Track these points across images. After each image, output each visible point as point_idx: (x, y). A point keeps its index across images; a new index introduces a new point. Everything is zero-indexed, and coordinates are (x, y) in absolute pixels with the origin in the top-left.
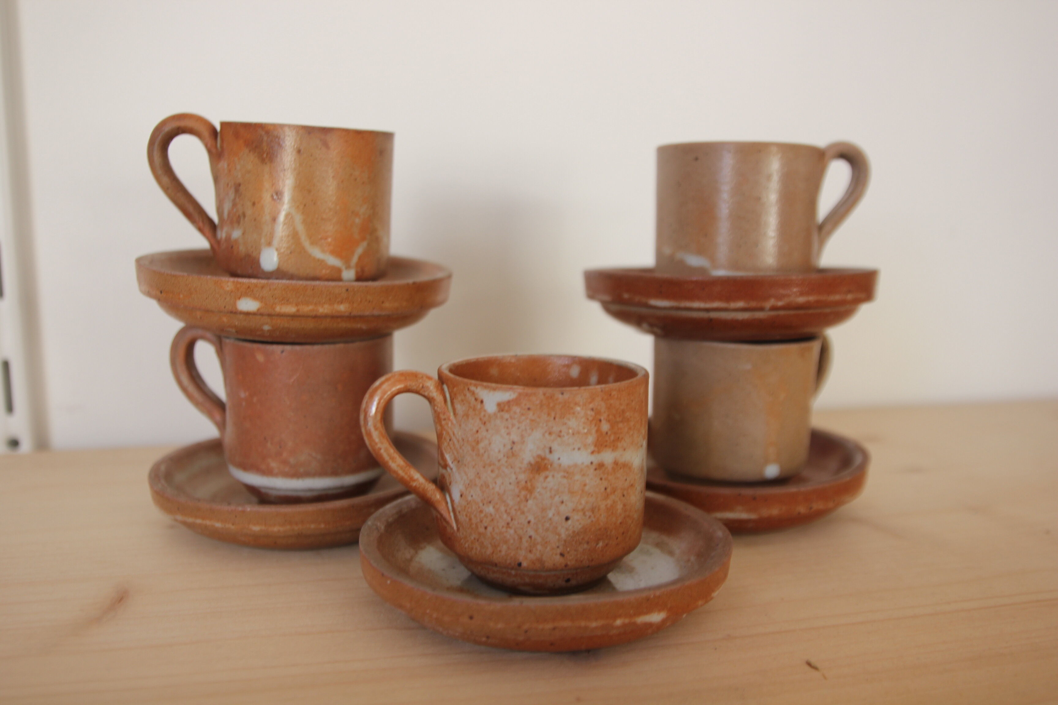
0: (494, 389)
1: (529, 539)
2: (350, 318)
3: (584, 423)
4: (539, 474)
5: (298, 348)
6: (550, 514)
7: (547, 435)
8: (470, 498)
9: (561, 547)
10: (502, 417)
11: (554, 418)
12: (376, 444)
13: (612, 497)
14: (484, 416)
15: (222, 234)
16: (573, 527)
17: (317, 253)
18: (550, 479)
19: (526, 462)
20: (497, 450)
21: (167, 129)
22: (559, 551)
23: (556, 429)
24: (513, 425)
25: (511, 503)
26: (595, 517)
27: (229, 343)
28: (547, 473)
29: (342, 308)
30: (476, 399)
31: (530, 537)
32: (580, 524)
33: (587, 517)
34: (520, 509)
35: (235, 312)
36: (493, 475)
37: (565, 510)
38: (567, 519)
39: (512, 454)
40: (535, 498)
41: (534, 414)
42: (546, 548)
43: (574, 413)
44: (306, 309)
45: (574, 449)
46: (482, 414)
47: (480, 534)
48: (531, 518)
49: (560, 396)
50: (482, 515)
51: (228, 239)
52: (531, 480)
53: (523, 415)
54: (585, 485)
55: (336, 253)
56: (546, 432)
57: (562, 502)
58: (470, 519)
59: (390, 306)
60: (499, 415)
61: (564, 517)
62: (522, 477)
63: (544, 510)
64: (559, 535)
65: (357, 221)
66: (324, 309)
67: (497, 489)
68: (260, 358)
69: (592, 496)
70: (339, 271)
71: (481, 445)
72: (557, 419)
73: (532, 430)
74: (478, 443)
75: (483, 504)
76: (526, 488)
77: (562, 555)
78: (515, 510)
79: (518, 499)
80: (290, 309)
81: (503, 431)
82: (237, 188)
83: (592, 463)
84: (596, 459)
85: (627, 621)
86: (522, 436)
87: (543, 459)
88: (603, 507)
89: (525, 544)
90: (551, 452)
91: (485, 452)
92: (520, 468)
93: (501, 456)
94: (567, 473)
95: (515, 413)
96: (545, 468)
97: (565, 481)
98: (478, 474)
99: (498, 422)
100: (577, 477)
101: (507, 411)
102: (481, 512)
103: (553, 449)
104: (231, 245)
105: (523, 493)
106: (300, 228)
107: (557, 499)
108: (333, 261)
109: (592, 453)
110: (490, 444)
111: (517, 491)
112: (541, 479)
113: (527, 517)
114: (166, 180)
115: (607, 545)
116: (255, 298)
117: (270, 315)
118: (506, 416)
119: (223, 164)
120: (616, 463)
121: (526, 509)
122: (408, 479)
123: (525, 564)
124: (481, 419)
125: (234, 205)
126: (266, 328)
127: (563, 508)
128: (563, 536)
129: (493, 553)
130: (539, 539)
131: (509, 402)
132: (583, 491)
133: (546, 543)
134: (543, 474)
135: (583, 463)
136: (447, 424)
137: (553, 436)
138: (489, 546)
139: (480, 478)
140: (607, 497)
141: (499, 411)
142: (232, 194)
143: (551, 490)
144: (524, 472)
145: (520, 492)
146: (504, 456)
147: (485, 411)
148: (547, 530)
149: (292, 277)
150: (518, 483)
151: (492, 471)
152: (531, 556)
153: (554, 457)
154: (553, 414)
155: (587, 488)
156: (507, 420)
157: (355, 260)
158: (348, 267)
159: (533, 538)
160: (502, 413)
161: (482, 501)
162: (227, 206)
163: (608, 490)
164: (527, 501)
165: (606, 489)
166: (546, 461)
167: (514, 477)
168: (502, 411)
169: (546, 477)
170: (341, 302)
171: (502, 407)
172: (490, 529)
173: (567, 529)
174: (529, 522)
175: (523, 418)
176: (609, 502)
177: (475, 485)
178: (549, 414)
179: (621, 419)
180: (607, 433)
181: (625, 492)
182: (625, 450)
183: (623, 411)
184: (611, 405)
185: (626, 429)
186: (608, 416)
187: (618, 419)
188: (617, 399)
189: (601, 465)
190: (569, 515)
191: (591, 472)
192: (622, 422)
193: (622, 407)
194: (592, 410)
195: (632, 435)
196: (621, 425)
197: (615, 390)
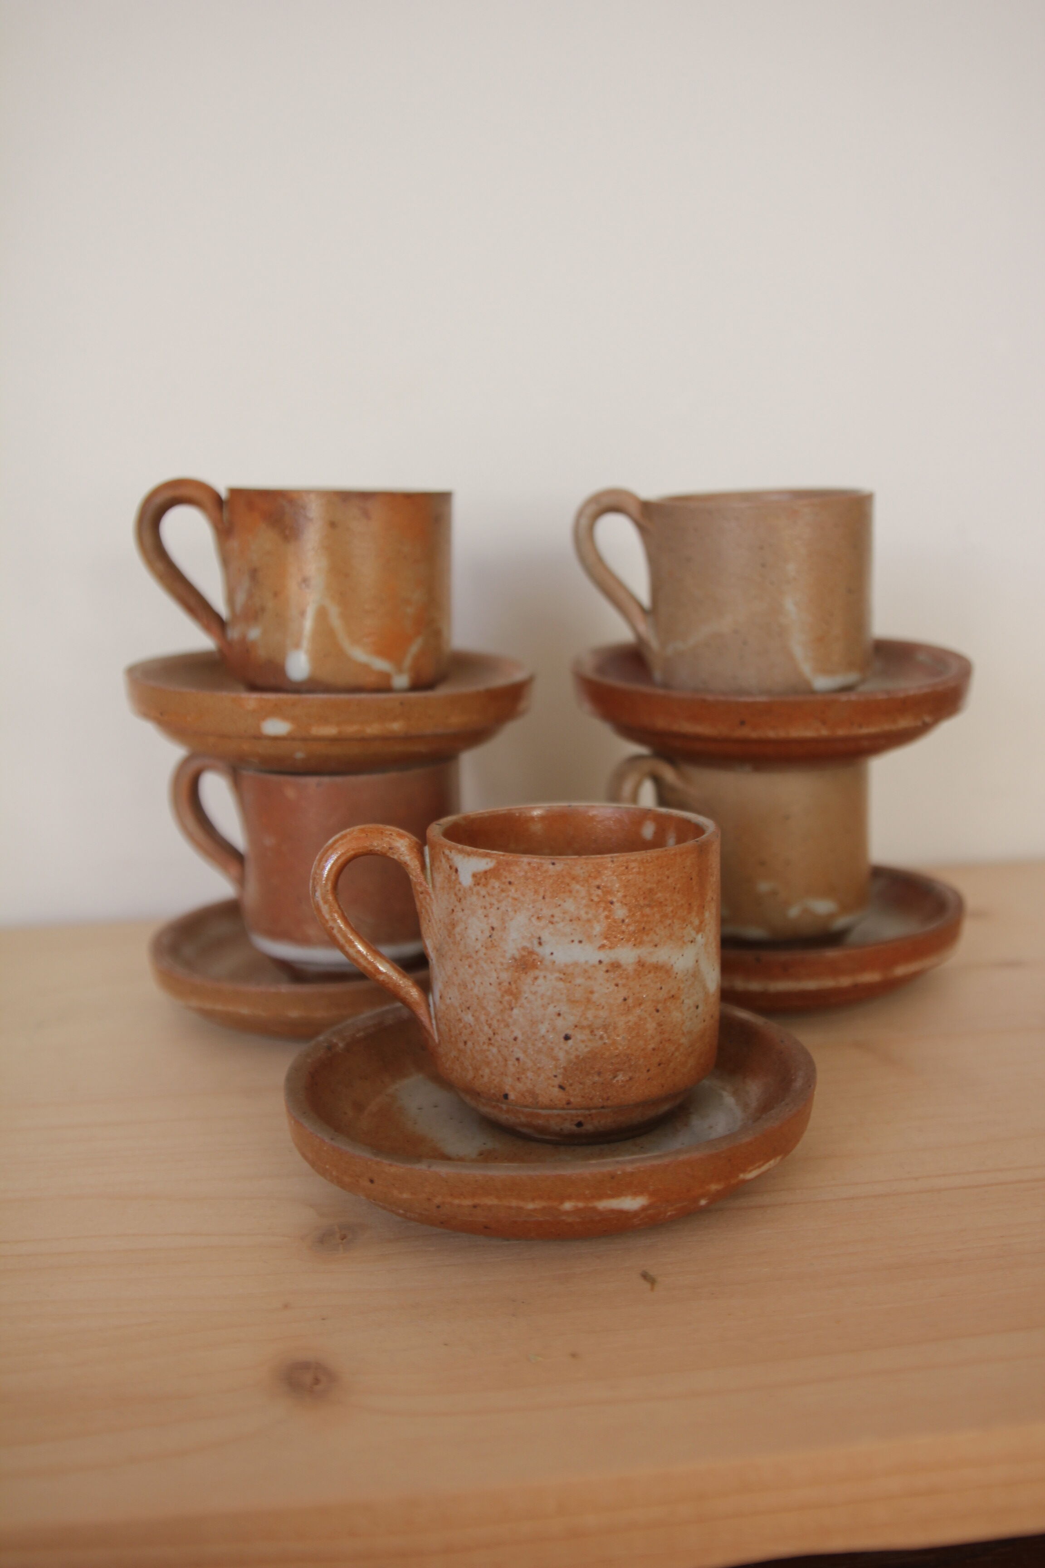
0: (469, 854)
1: (516, 1063)
2: (407, 738)
3: (586, 906)
4: (526, 973)
5: (339, 780)
6: (543, 1031)
7: (534, 919)
8: (448, 1001)
9: (560, 1077)
10: (478, 893)
11: (544, 898)
12: (327, 921)
13: (638, 1011)
14: (459, 890)
15: (234, 634)
16: (577, 1050)
17: (360, 654)
18: (540, 981)
19: (508, 955)
20: (474, 938)
21: (159, 500)
22: (557, 1082)
23: (547, 912)
24: (492, 905)
25: (493, 1011)
26: (609, 1038)
27: (248, 773)
28: (537, 972)
29: (396, 726)
30: (451, 867)
31: (518, 1059)
32: (586, 1046)
33: (597, 1037)
34: (504, 1020)
35: (259, 737)
36: (471, 971)
37: (564, 1025)
38: (567, 1038)
39: (492, 941)
40: (522, 1006)
41: (516, 891)
42: (539, 1076)
43: (570, 892)
44: (351, 729)
45: (573, 941)
46: (458, 887)
47: (460, 1051)
48: (517, 1033)
49: (551, 866)
50: (461, 1025)
51: (243, 640)
52: (515, 982)
53: (503, 891)
54: (592, 992)
55: (382, 652)
56: (532, 916)
57: (559, 1015)
58: (450, 1030)
59: (456, 721)
60: (475, 889)
61: (563, 1035)
62: (505, 976)
63: (534, 1023)
64: (556, 1059)
65: (410, 610)
66: (373, 729)
67: (476, 991)
68: (291, 793)
69: (603, 1007)
70: (387, 676)
71: (458, 929)
72: (547, 900)
73: (515, 911)
74: (454, 925)
75: (462, 1011)
76: (509, 992)
77: (561, 1087)
78: (498, 1021)
79: (501, 1007)
80: (330, 731)
81: (480, 912)
82: (254, 573)
83: (600, 962)
84: (606, 956)
85: (581, 1205)
86: (503, 921)
87: (531, 953)
88: (621, 1022)
89: (512, 1069)
90: (540, 944)
91: (461, 939)
92: (502, 964)
93: (478, 946)
94: (564, 974)
95: (493, 888)
96: (534, 966)
97: (561, 985)
98: (455, 968)
99: (474, 898)
100: (579, 981)
101: (485, 885)
102: (460, 1020)
103: (543, 939)
104: (246, 647)
105: (507, 998)
106: (336, 621)
107: (551, 1009)
108: (381, 665)
109: (602, 947)
110: (466, 928)
111: (499, 994)
112: (529, 980)
113: (512, 1032)
114: (160, 566)
115: (631, 1079)
116: (285, 717)
117: (304, 740)
118: (483, 892)
119: (234, 544)
120: (641, 964)
121: (510, 1020)
122: (372, 970)
123: (512, 1096)
124: (456, 895)
125: (250, 596)
126: (300, 755)
127: (559, 1022)
128: (563, 1062)
129: (475, 1077)
130: (529, 1064)
131: (486, 872)
132: (589, 1000)
133: (539, 1068)
134: (532, 973)
135: (586, 962)
136: (425, 898)
137: (542, 923)
138: (470, 1068)
139: (457, 974)
140: (629, 1010)
141: (475, 885)
142: (246, 583)
143: (542, 996)
144: (507, 969)
145: (503, 996)
146: (482, 946)
147: (460, 883)
148: (539, 1051)
149: (328, 688)
150: (500, 984)
151: (470, 966)
152: (519, 1086)
153: (544, 951)
154: (541, 890)
155: (595, 997)
156: (484, 897)
157: (408, 662)
158: (400, 671)
159: (521, 1060)
160: (478, 888)
161: (460, 1005)
162: (241, 598)
163: (630, 1001)
164: (512, 1009)
165: (625, 1000)
166: (535, 957)
167: (494, 975)
168: (478, 884)
169: (536, 978)
170: (395, 719)
171: (480, 878)
172: (470, 1044)
173: (567, 1052)
174: (515, 1039)
175: (504, 894)
176: (632, 1018)
177: (453, 984)
178: (536, 892)
179: (647, 902)
180: (623, 921)
181: (660, 1006)
182: (656, 946)
183: (651, 890)
184: (628, 881)
185: (657, 916)
186: (625, 896)
187: (642, 903)
188: (639, 873)
189: (615, 966)
190: (569, 1032)
191: (600, 974)
192: (649, 906)
193: (649, 886)
194: (598, 887)
195: (670, 925)
196: (647, 911)
197: (635, 860)
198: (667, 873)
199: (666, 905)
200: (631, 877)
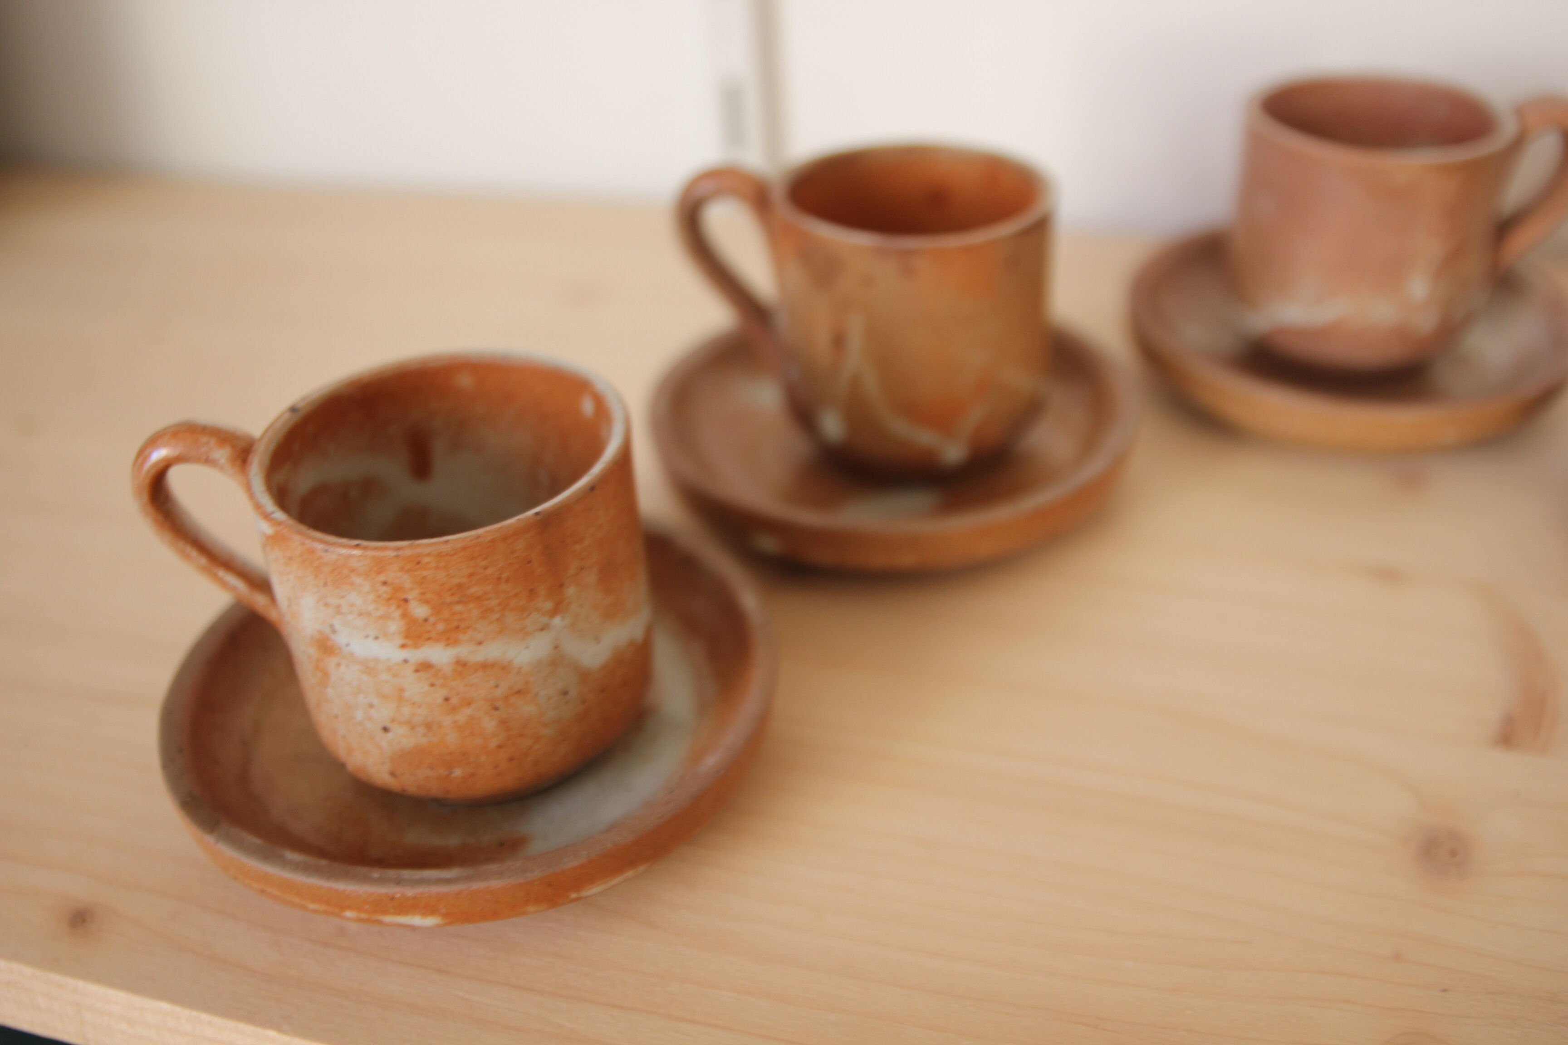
3: (373, 602)
4: (328, 656)
6: (359, 718)
7: (321, 605)
9: (389, 764)
13: (467, 711)
16: (400, 742)
18: (344, 668)
19: (309, 635)
22: (386, 767)
26: (435, 736)
28: (338, 659)
32: (408, 741)
33: (420, 734)
37: (378, 717)
38: (385, 730)
40: (333, 687)
42: (367, 759)
43: (351, 584)
45: (367, 637)
54: (402, 690)
56: (319, 601)
57: (371, 706)
61: (380, 727)
63: (348, 707)
64: (379, 748)
69: (420, 706)
77: (392, 773)
83: (405, 661)
84: (412, 656)
87: (328, 638)
88: (446, 722)
90: (333, 632)
94: (367, 668)
96: (333, 653)
97: (366, 678)
100: (385, 677)
103: (335, 628)
107: (362, 699)
109: (404, 646)
112: (333, 664)
113: (332, 708)
115: (473, 775)
120: (461, 663)
127: (372, 714)
128: (388, 752)
132: (400, 697)
133: (365, 752)
134: (334, 659)
135: (387, 660)
137: (331, 611)
140: (454, 710)
143: (350, 683)
148: (361, 736)
153: (340, 640)
155: (407, 695)
163: (454, 701)
165: (446, 700)
166: (330, 643)
169: (339, 665)
176: (461, 718)
179: (456, 598)
180: (426, 620)
181: (499, 704)
182: (480, 643)
183: (460, 586)
184: (424, 577)
185: (476, 613)
186: (423, 594)
187: (449, 599)
188: (437, 568)
189: (424, 667)
190: (388, 724)
191: (408, 671)
192: (459, 602)
193: (456, 581)
194: (385, 583)
195: (498, 619)
196: (459, 608)
197: (428, 555)
198: (483, 563)
199: (488, 599)
200: (425, 573)
